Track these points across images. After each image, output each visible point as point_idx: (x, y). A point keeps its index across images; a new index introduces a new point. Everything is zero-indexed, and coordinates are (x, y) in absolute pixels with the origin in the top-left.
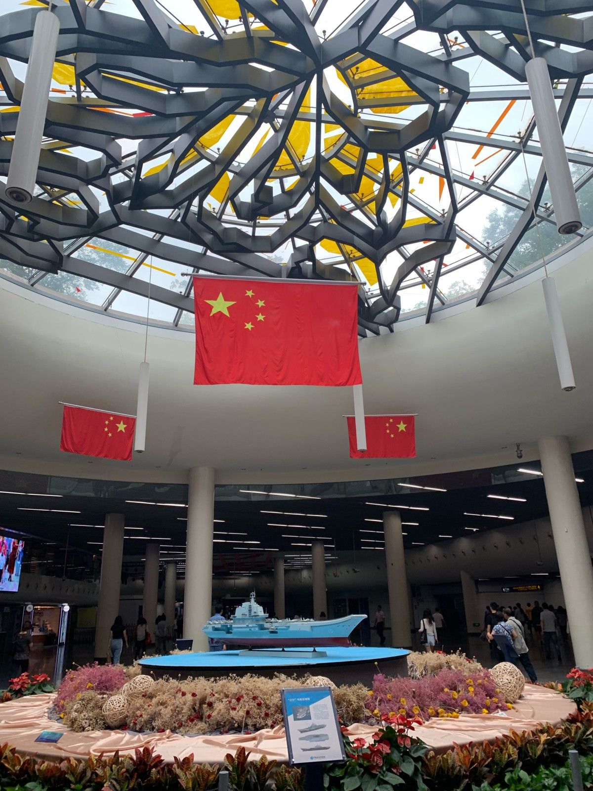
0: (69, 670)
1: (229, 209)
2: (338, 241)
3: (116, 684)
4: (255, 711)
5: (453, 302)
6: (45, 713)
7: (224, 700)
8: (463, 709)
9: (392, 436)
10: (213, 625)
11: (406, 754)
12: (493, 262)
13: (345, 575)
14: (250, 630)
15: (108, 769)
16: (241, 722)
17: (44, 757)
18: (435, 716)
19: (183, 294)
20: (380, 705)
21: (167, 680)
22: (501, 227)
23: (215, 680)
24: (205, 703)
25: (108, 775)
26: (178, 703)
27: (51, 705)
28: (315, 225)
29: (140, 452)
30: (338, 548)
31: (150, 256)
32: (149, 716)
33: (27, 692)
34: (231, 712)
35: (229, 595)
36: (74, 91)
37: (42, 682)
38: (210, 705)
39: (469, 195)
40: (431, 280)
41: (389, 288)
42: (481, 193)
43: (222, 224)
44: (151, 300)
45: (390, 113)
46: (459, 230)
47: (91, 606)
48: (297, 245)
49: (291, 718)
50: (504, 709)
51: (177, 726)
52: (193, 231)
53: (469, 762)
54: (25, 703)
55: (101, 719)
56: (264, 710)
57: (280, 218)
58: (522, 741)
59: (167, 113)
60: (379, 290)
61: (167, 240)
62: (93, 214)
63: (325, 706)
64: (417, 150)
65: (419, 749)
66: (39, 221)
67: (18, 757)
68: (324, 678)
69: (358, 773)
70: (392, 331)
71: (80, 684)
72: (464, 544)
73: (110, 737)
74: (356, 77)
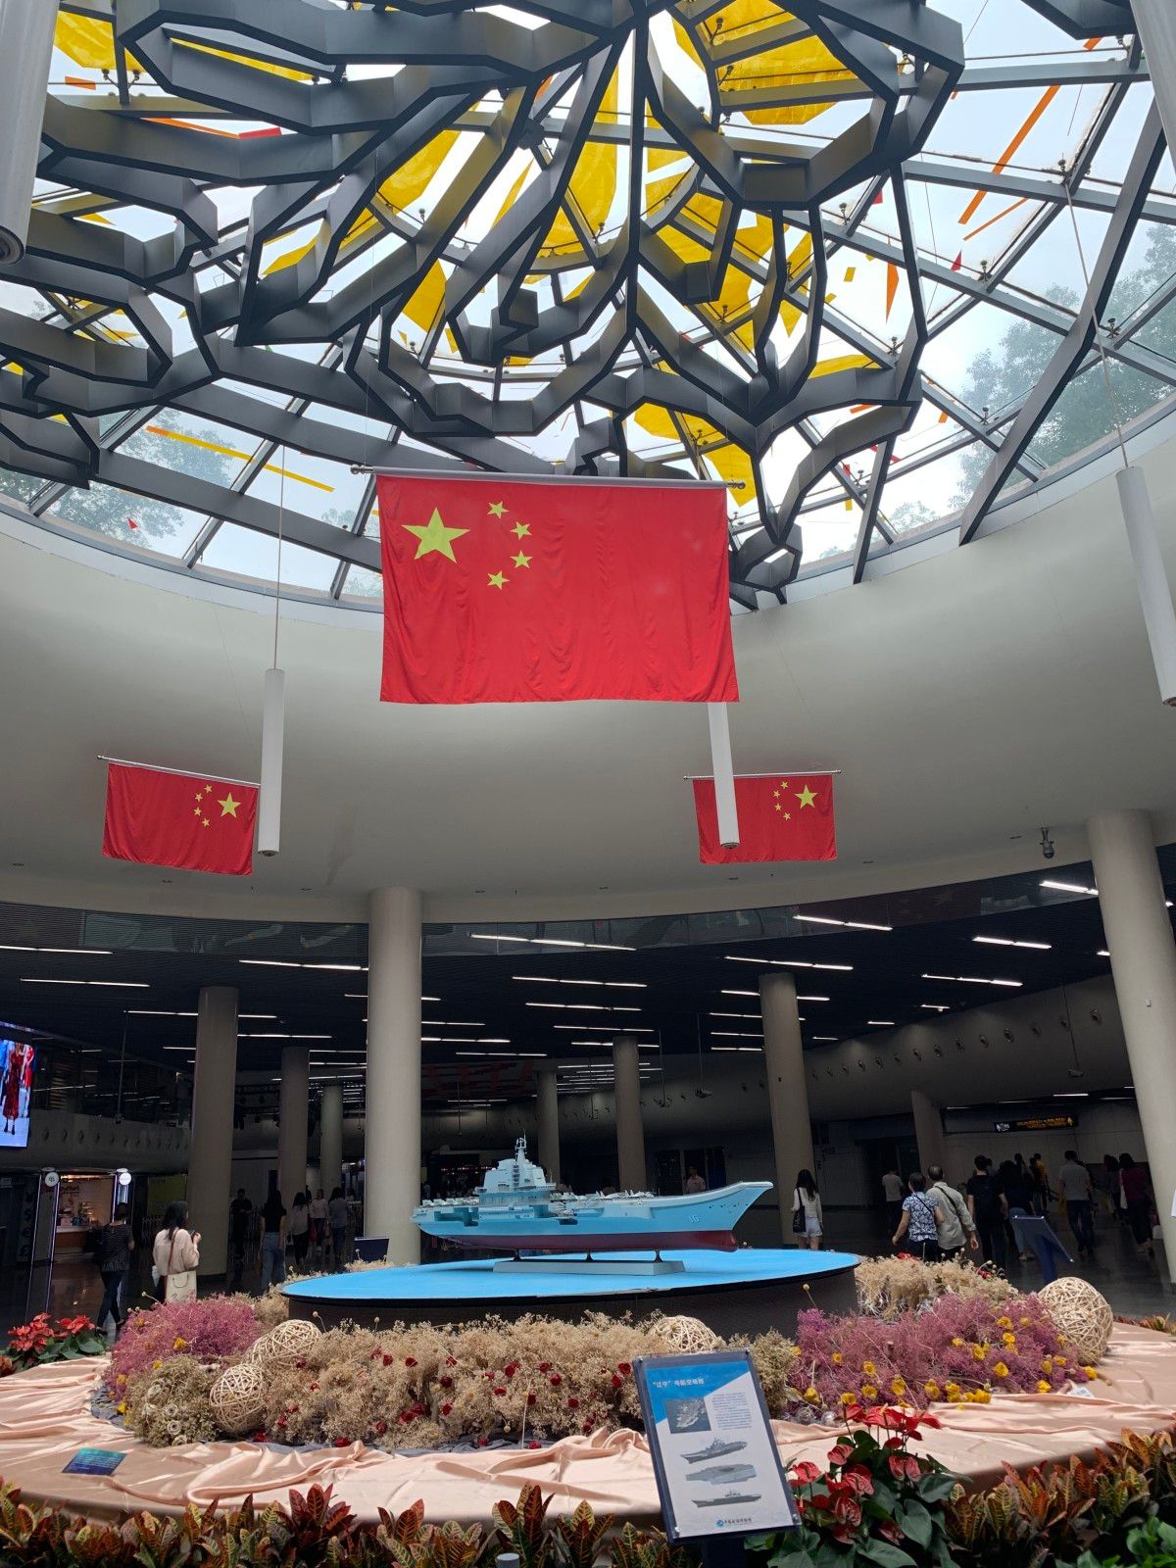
0: (134, 1309)
1: (446, 344)
2: (672, 408)
3: (236, 1338)
4: (546, 1396)
5: (909, 536)
6: (85, 1401)
7: (479, 1372)
8: (998, 1382)
9: (787, 816)
10: (438, 1209)
11: (909, 1493)
12: (996, 449)
13: (680, 1104)
14: (518, 1217)
15: (228, 1539)
16: (518, 1421)
17: (85, 1509)
18: (938, 1400)
19: (349, 530)
20: (817, 1377)
21: (350, 1330)
22: (998, 388)
23: (456, 1330)
24: (434, 1380)
25: (230, 1552)
26: (376, 1380)
27: (97, 1383)
28: (626, 374)
29: (269, 854)
30: (668, 1049)
31: (281, 447)
32: (313, 1410)
33: (47, 1356)
34: (495, 1399)
35: (447, 1147)
36: (113, 83)
37: (78, 1333)
38: (447, 1383)
39: (950, 305)
40: (865, 491)
41: (777, 510)
42: (977, 297)
43: (431, 375)
44: (283, 542)
45: (787, 123)
46: (927, 381)
47: (172, 1174)
48: (587, 421)
49: (662, 1427)
50: (1081, 1379)
51: (375, 1430)
52: (372, 393)
53: (1045, 1507)
54: (42, 1380)
55: (207, 1419)
56: (566, 1392)
57: (550, 361)
58: (1152, 1456)
59: (313, 126)
60: (758, 515)
61: (317, 412)
62: (159, 355)
63: (741, 1397)
64: (843, 206)
65: (936, 1482)
66: (45, 372)
67: (25, 1514)
68: (690, 1319)
69: (808, 1543)
70: (783, 600)
71: (159, 1339)
72: (918, 1038)
73: (228, 1460)
74: (717, 42)
